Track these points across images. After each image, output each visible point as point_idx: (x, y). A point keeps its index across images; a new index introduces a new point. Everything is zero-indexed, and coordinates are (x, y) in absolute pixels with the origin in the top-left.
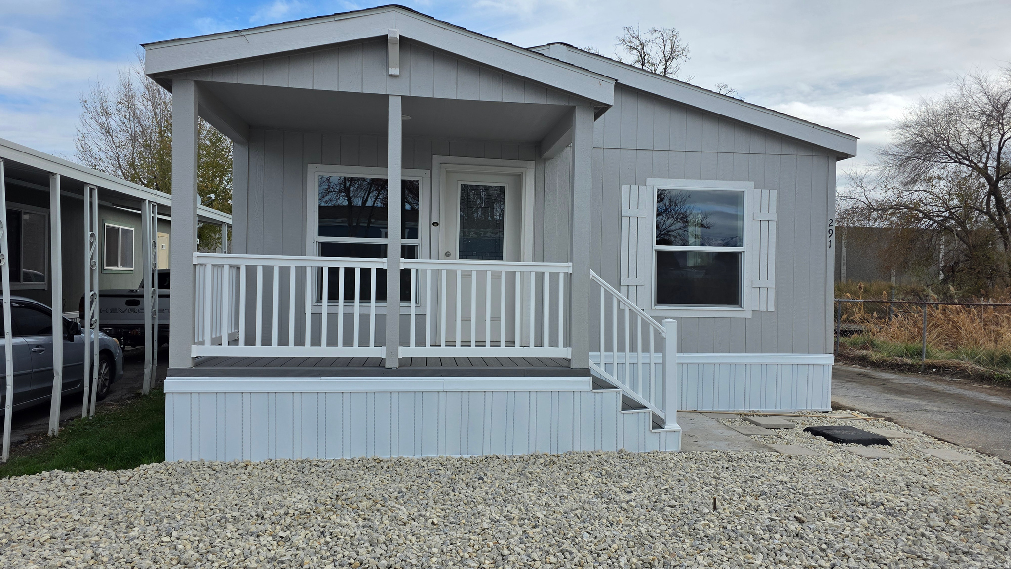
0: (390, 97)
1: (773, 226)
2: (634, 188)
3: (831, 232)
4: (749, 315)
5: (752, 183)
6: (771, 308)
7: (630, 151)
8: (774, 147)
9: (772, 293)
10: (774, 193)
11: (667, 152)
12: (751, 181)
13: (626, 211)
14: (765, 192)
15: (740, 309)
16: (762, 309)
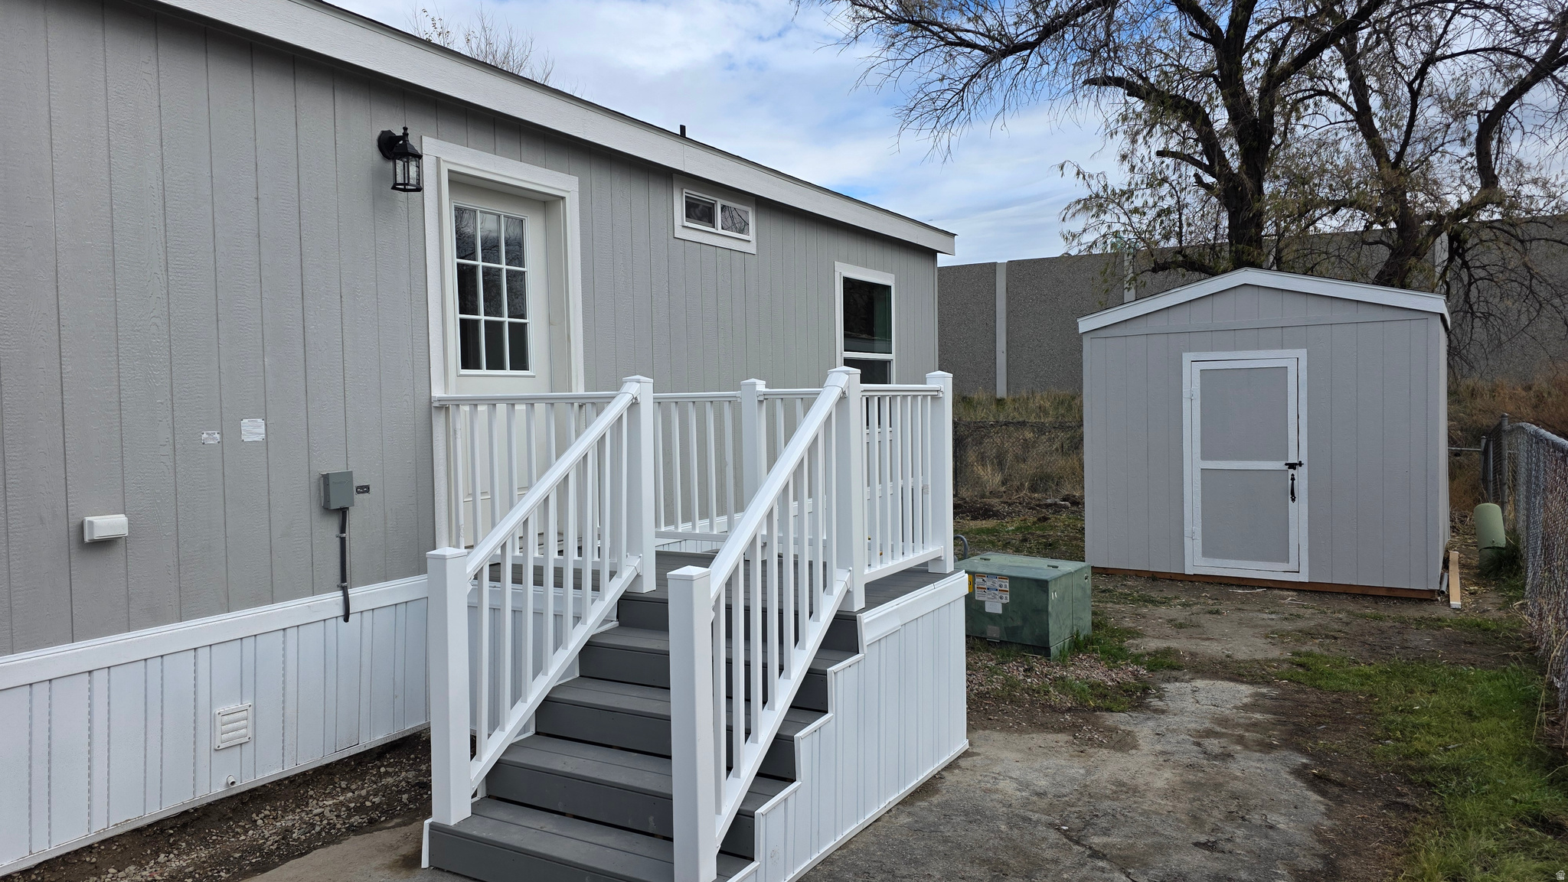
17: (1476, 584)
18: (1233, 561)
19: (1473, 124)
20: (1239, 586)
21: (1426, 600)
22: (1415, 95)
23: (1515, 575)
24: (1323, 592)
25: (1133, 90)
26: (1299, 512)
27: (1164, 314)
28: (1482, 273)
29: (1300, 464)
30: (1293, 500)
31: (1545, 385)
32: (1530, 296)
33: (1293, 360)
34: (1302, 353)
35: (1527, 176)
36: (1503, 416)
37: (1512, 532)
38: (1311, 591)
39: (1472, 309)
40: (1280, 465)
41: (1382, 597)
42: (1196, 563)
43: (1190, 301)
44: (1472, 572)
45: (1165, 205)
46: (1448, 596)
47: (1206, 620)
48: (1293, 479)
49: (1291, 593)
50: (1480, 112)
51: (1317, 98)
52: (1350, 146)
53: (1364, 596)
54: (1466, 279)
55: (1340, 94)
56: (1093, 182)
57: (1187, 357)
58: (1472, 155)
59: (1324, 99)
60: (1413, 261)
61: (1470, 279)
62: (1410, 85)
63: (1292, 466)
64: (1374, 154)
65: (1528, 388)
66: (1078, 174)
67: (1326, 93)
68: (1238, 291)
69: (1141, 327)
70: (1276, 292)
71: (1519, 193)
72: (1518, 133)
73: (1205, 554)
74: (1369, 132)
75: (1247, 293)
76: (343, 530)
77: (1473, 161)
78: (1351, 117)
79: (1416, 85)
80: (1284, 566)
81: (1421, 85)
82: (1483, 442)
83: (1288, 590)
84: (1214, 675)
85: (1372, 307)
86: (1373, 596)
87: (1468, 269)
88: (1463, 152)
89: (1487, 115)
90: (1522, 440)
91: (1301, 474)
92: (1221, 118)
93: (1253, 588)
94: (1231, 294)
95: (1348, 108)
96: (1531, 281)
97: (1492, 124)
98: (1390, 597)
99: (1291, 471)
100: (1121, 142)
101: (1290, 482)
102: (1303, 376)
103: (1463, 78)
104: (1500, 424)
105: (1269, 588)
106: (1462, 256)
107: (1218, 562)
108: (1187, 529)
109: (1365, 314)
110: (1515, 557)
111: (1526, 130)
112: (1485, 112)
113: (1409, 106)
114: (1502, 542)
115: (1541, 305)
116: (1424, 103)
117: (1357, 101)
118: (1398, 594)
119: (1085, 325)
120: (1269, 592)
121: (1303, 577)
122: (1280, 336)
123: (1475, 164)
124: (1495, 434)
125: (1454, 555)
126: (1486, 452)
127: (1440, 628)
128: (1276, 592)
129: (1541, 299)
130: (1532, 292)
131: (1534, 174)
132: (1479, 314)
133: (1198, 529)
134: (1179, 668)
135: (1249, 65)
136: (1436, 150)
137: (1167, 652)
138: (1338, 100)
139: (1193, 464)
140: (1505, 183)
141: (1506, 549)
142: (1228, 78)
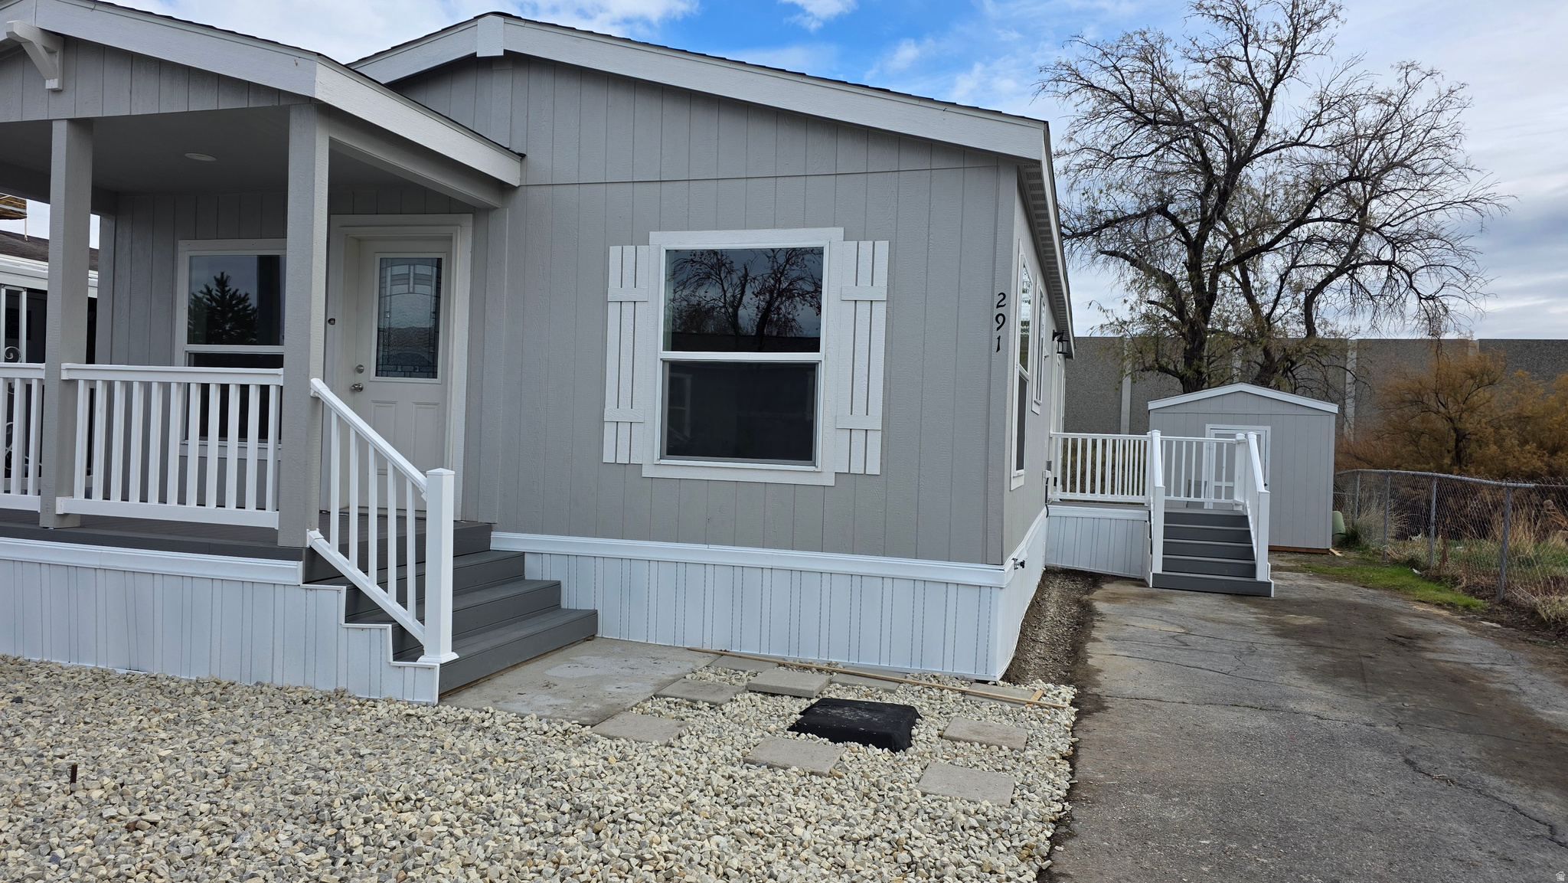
0: (54, 123)
1: (880, 310)
2: (629, 250)
3: (1001, 319)
4: (830, 481)
5: (841, 230)
6: (874, 468)
7: (623, 185)
8: (882, 158)
9: (875, 440)
10: (883, 247)
11: (687, 183)
12: (839, 226)
13: (614, 291)
14: (866, 246)
15: (812, 468)
16: (857, 469)
19: (1302, 296)
21: (1324, 553)
24: (1276, 550)
27: (1197, 403)
33: (1264, 431)
34: (1268, 428)
41: (1304, 553)
43: (1211, 397)
53: (1295, 552)
57: (1208, 427)
61: (1295, 387)
64: (1255, 314)
66: (1099, 308)
68: (1236, 394)
69: (1183, 409)
70: (1257, 396)
72: (1325, 303)
74: (1251, 298)
75: (1242, 395)
85: (1304, 408)
86: (1299, 552)
92: (1185, 287)
94: (1233, 395)
95: (1238, 280)
98: (1308, 553)
102: (1269, 440)
106: (1291, 372)
109: (1300, 410)
114: (1344, 531)
117: (1242, 277)
118: (1310, 551)
119: (1152, 405)
122: (1258, 419)
135: (1206, 259)
140: (1320, 333)
141: (1346, 534)
142: (1194, 266)
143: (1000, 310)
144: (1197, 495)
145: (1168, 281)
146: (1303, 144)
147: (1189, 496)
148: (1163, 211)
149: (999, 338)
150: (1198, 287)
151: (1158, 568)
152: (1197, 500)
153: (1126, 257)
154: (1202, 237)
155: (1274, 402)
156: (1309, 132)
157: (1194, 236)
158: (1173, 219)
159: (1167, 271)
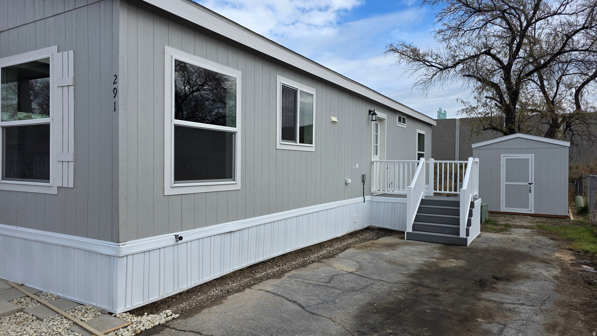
1: (72, 91)
3: (115, 91)
4: (56, 192)
6: (71, 185)
9: (71, 168)
10: (71, 52)
11: (8, 31)
12: (56, 45)
14: (65, 53)
15: (49, 184)
16: (65, 185)
17: (576, 216)
18: (514, 208)
19: (574, 90)
20: (515, 215)
21: (564, 218)
22: (558, 84)
23: (587, 213)
24: (538, 216)
25: (479, 80)
26: (532, 196)
27: (496, 144)
28: (576, 132)
29: (532, 183)
30: (530, 193)
31: (593, 166)
32: (590, 140)
33: (530, 157)
34: (533, 155)
35: (589, 106)
36: (583, 173)
37: (586, 203)
38: (534, 216)
39: (573, 143)
40: (527, 184)
41: (553, 217)
42: (504, 209)
43: (503, 141)
44: (575, 213)
45: (487, 112)
46: (570, 218)
47: (512, 219)
48: (530, 187)
49: (529, 216)
50: (576, 87)
51: (529, 81)
52: (539, 96)
53: (549, 217)
54: (571, 135)
55: (535, 80)
56: (466, 104)
57: (502, 155)
58: (573, 99)
59: (531, 81)
60: (556, 129)
61: (572, 134)
62: (557, 81)
63: (530, 184)
64: (546, 99)
65: (588, 167)
66: (462, 102)
67: (531, 80)
68: (516, 139)
69: (490, 147)
70: (526, 139)
71: (587, 110)
72: (587, 93)
73: (506, 206)
74: (545, 93)
75: (518, 139)
76: (364, 185)
77: (574, 101)
78: (538, 87)
79: (558, 81)
80: (528, 210)
81: (560, 81)
82: (576, 182)
83: (528, 216)
84: (520, 228)
85: (552, 144)
86: (551, 217)
87: (572, 131)
88: (570, 98)
89: (578, 88)
90: (589, 179)
91: (532, 186)
92: (503, 87)
93: (519, 215)
94: (514, 139)
95: (538, 85)
96: (590, 135)
97: (579, 91)
98: (555, 217)
99: (530, 185)
100: (476, 94)
101: (529, 188)
102: (533, 161)
103: (571, 78)
104: (582, 176)
105: (523, 215)
106: (570, 127)
107: (510, 209)
108: (501, 200)
109: (549, 146)
110: (587, 209)
111: (589, 92)
112: (577, 87)
113: (556, 86)
114: (583, 206)
115: (593, 143)
116: (561, 86)
117: (540, 83)
118: (557, 217)
119: (474, 146)
120: (523, 216)
121: (533, 212)
122: (527, 151)
123: (574, 102)
124: (580, 179)
125: (570, 210)
126: (576, 185)
127: (570, 222)
128: (525, 216)
129: (593, 141)
130: (590, 139)
131: (591, 105)
132: (574, 144)
133: (504, 200)
134: (512, 227)
135: (513, 75)
136: (563, 98)
137: (507, 224)
138: (535, 82)
139: (503, 183)
140: (583, 108)
141: (584, 207)
142: (507, 78)
143: (115, 86)
144: (455, 190)
145: (495, 86)
146: (560, 14)
147: (451, 191)
148: (488, 53)
149: (115, 103)
150: (509, 88)
151: (409, 229)
152: (455, 193)
153: (475, 77)
154: (510, 64)
155: (536, 142)
156: (562, 8)
157: (506, 64)
158: (494, 57)
159: (494, 82)
